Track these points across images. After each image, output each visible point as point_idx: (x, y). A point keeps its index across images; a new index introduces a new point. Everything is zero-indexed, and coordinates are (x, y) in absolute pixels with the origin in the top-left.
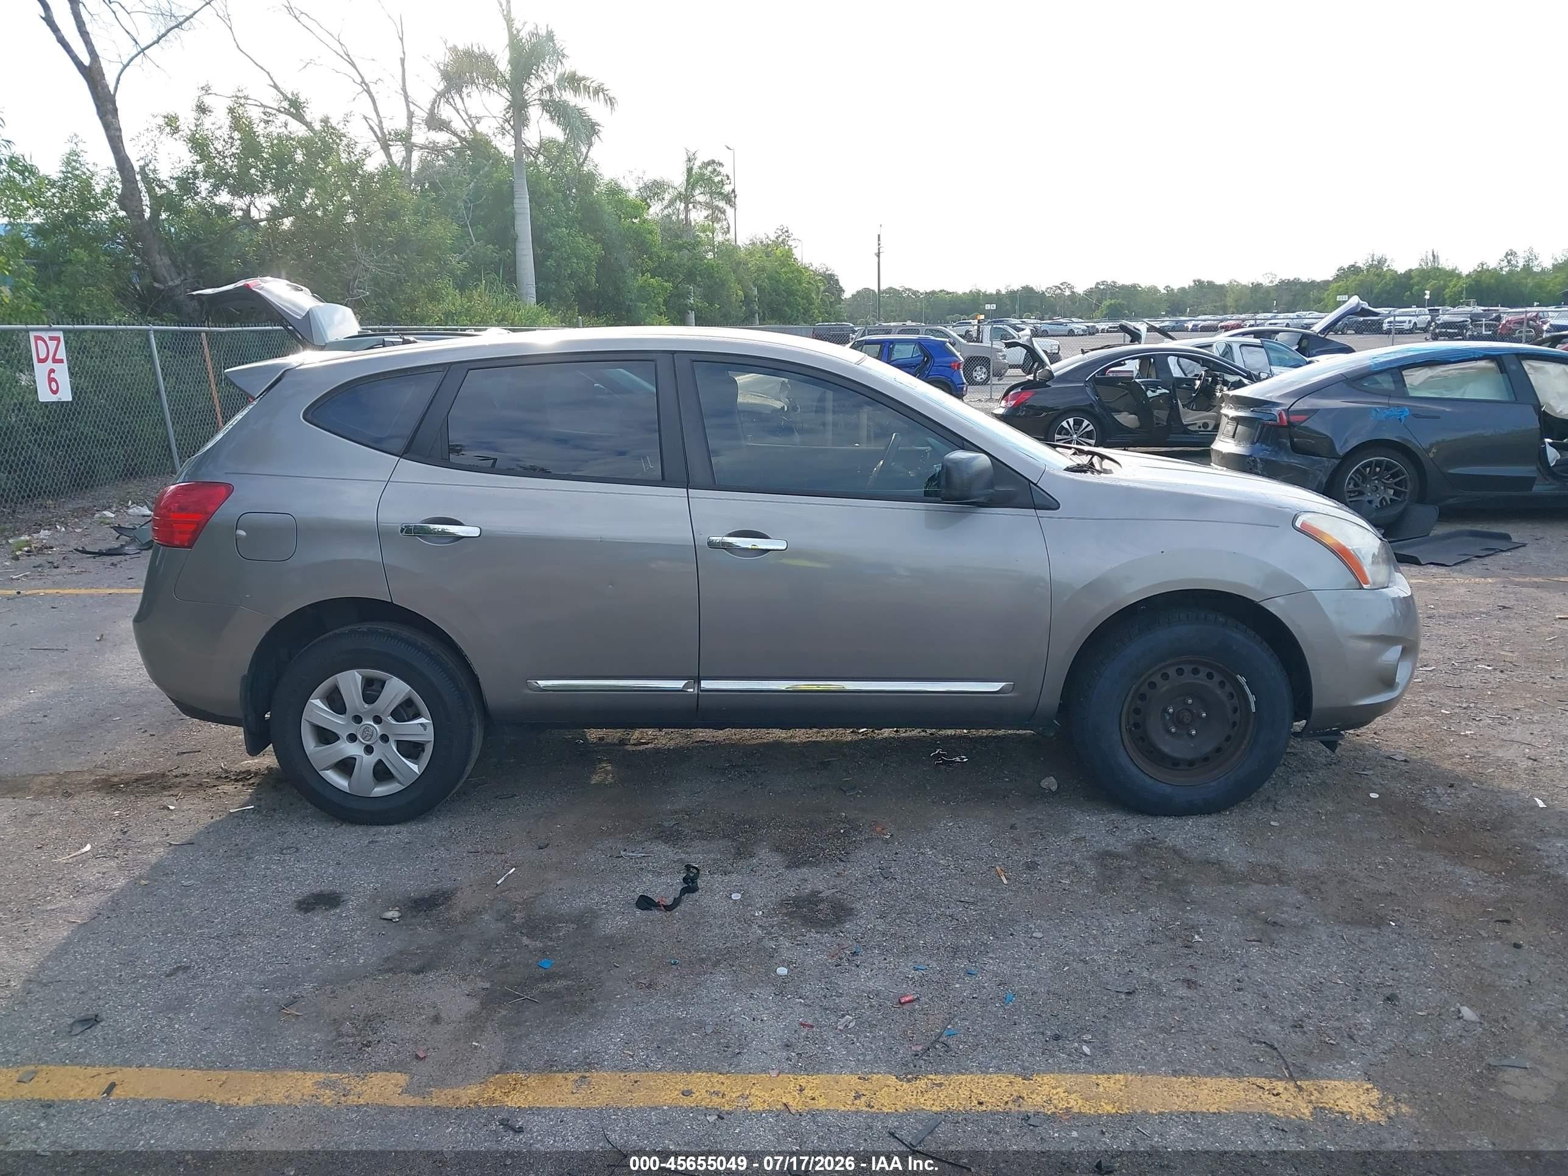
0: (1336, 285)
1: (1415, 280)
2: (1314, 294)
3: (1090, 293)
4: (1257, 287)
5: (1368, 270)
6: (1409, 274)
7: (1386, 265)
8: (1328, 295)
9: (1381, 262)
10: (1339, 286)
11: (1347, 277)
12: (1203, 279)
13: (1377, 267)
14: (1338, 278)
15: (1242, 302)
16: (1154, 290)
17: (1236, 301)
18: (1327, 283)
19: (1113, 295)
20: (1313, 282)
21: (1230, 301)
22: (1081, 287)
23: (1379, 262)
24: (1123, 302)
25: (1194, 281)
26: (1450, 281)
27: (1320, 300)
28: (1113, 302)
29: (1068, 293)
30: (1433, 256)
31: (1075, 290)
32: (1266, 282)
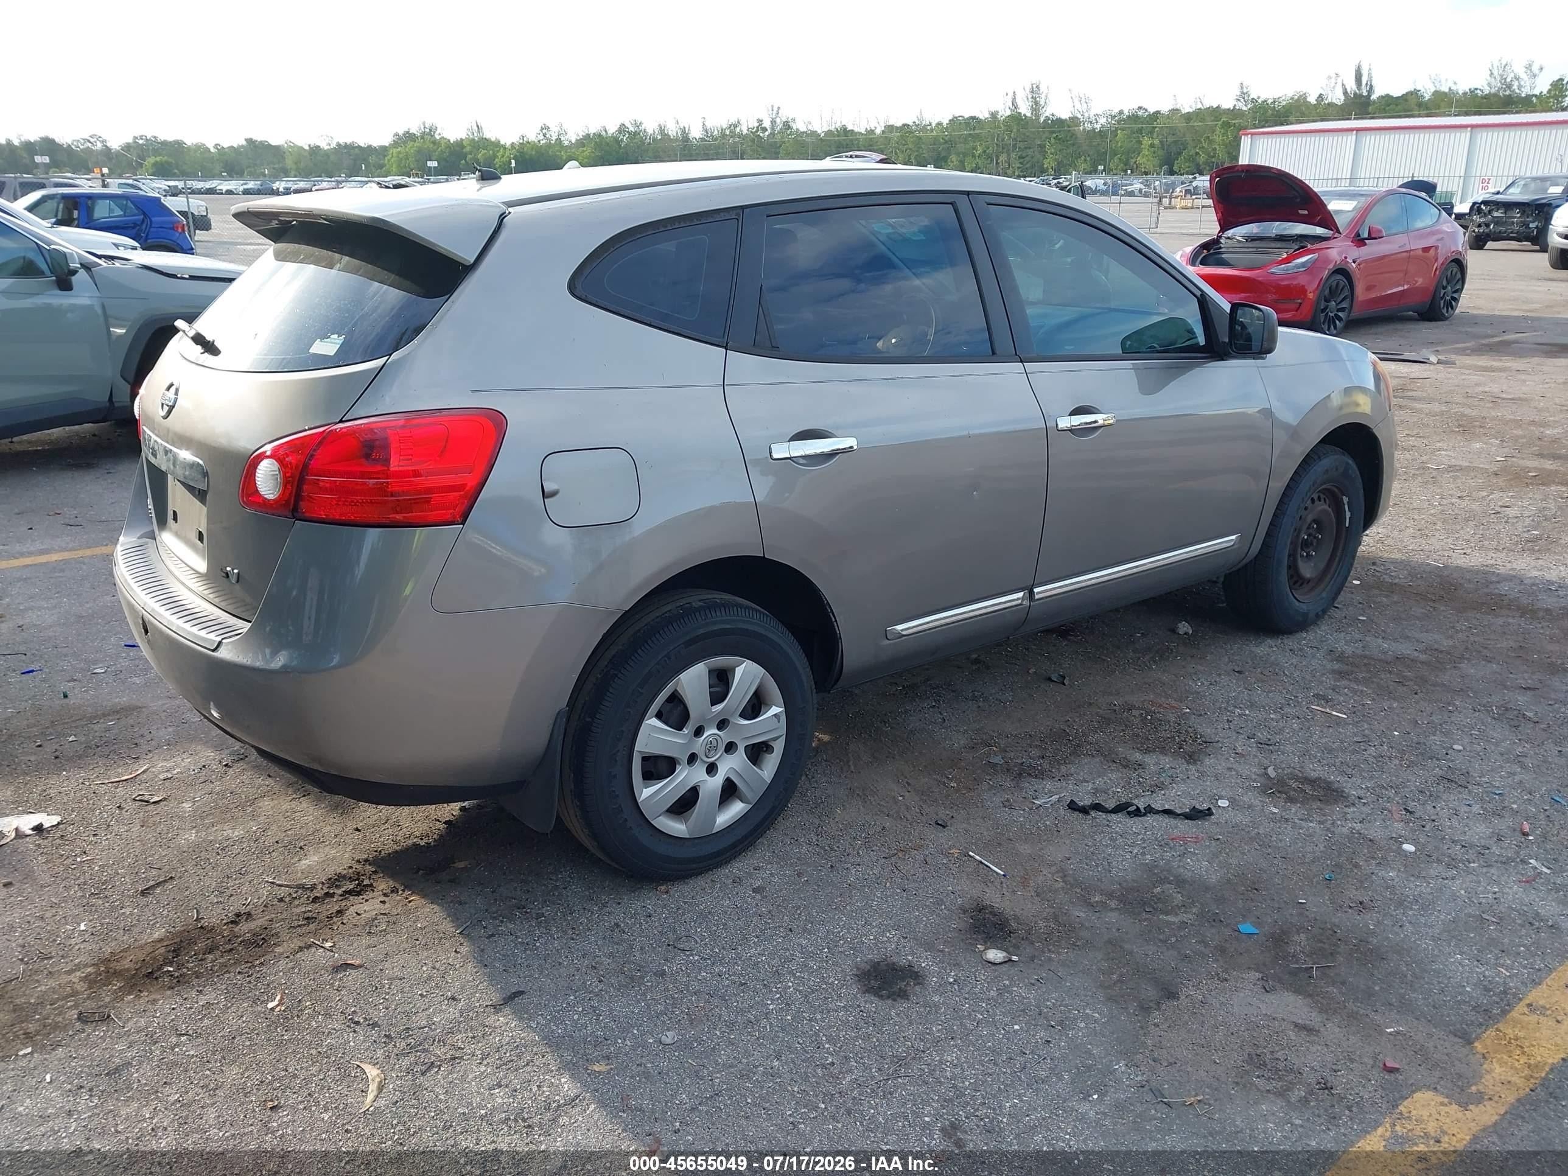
0: (395, 150)
1: (468, 149)
2: (372, 159)
3: (127, 147)
4: (315, 150)
5: (422, 138)
6: (460, 144)
7: (437, 133)
8: (389, 160)
9: (432, 130)
10: (400, 153)
11: (405, 143)
12: (255, 138)
13: (429, 134)
14: (395, 144)
15: (302, 165)
16: (201, 149)
17: (296, 163)
18: (384, 149)
19: (156, 152)
20: (370, 146)
21: (289, 163)
22: (115, 144)
23: (431, 130)
24: (170, 160)
25: (246, 140)
26: (498, 151)
27: (381, 166)
28: (158, 159)
29: (99, 146)
30: (478, 126)
31: (108, 145)
32: (324, 146)
